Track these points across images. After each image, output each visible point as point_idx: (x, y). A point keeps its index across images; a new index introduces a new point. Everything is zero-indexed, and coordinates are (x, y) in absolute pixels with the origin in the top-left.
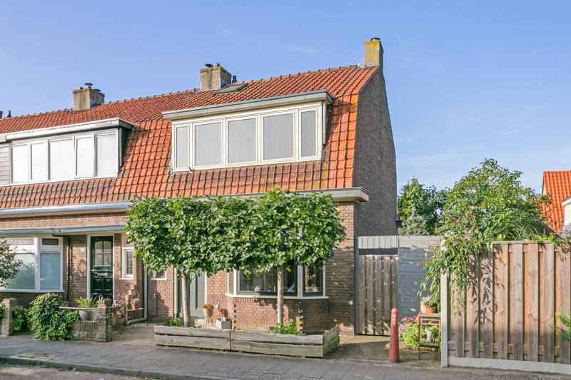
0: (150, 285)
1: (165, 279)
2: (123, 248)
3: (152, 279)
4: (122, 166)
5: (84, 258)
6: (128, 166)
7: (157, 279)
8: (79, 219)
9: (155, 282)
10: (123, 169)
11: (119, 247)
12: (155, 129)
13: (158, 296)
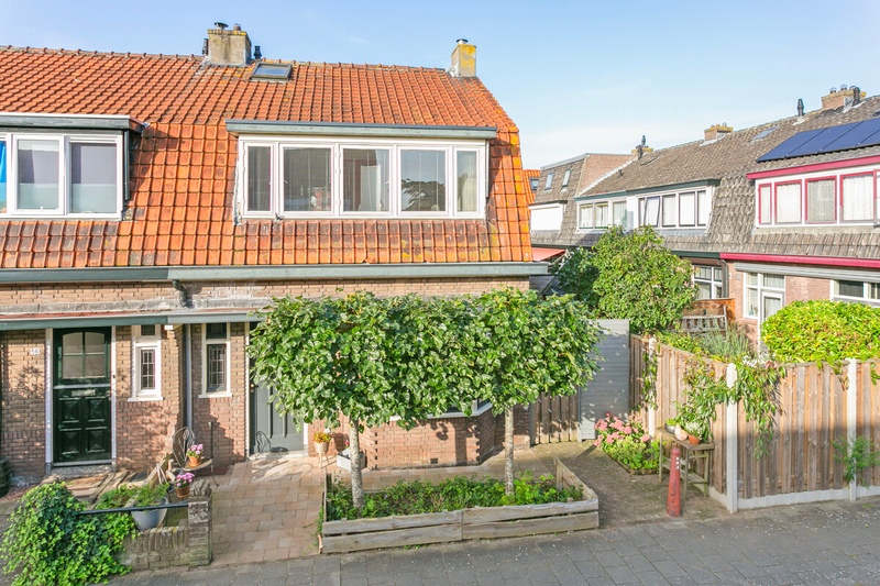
0: (196, 406)
1: (228, 393)
2: (135, 345)
3: (200, 396)
4: (131, 198)
5: (40, 367)
6: (142, 199)
7: (212, 396)
8: (27, 294)
9: (207, 401)
10: (131, 203)
11: (127, 344)
12: (192, 138)
13: (215, 425)
